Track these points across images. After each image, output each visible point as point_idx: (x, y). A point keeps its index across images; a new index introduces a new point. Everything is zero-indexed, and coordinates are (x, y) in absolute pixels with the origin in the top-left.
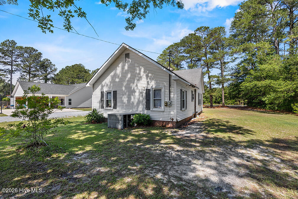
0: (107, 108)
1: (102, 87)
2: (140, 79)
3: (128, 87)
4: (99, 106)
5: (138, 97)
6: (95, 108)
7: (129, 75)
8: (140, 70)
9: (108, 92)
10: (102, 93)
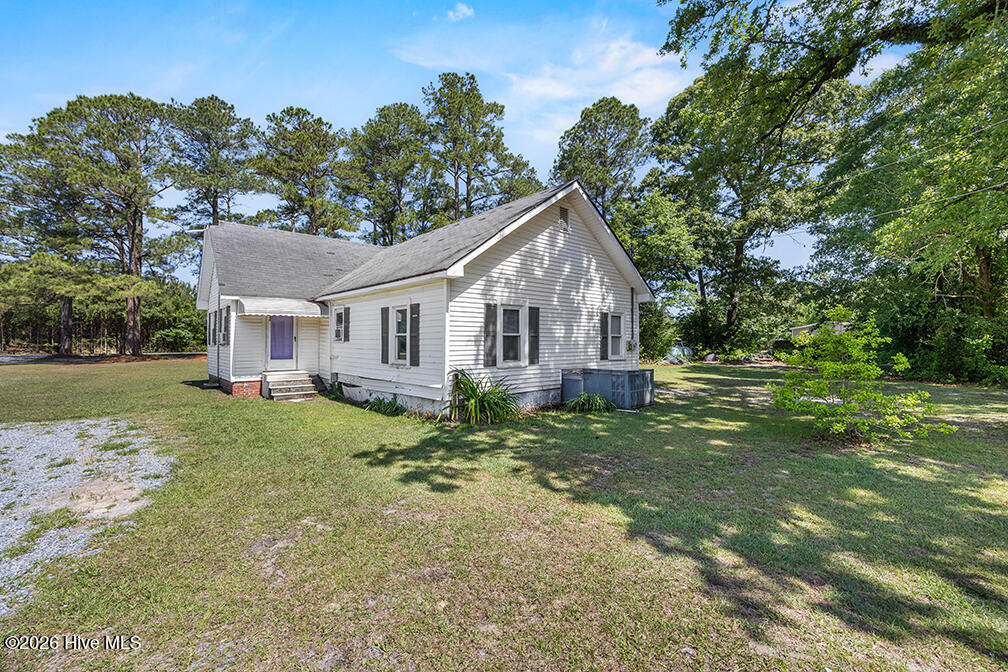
0: (506, 365)
1: (490, 285)
2: (589, 283)
3: (565, 299)
4: (477, 355)
5: (585, 328)
6: (459, 368)
7: (567, 269)
8: (590, 261)
9: (510, 308)
10: (490, 311)
